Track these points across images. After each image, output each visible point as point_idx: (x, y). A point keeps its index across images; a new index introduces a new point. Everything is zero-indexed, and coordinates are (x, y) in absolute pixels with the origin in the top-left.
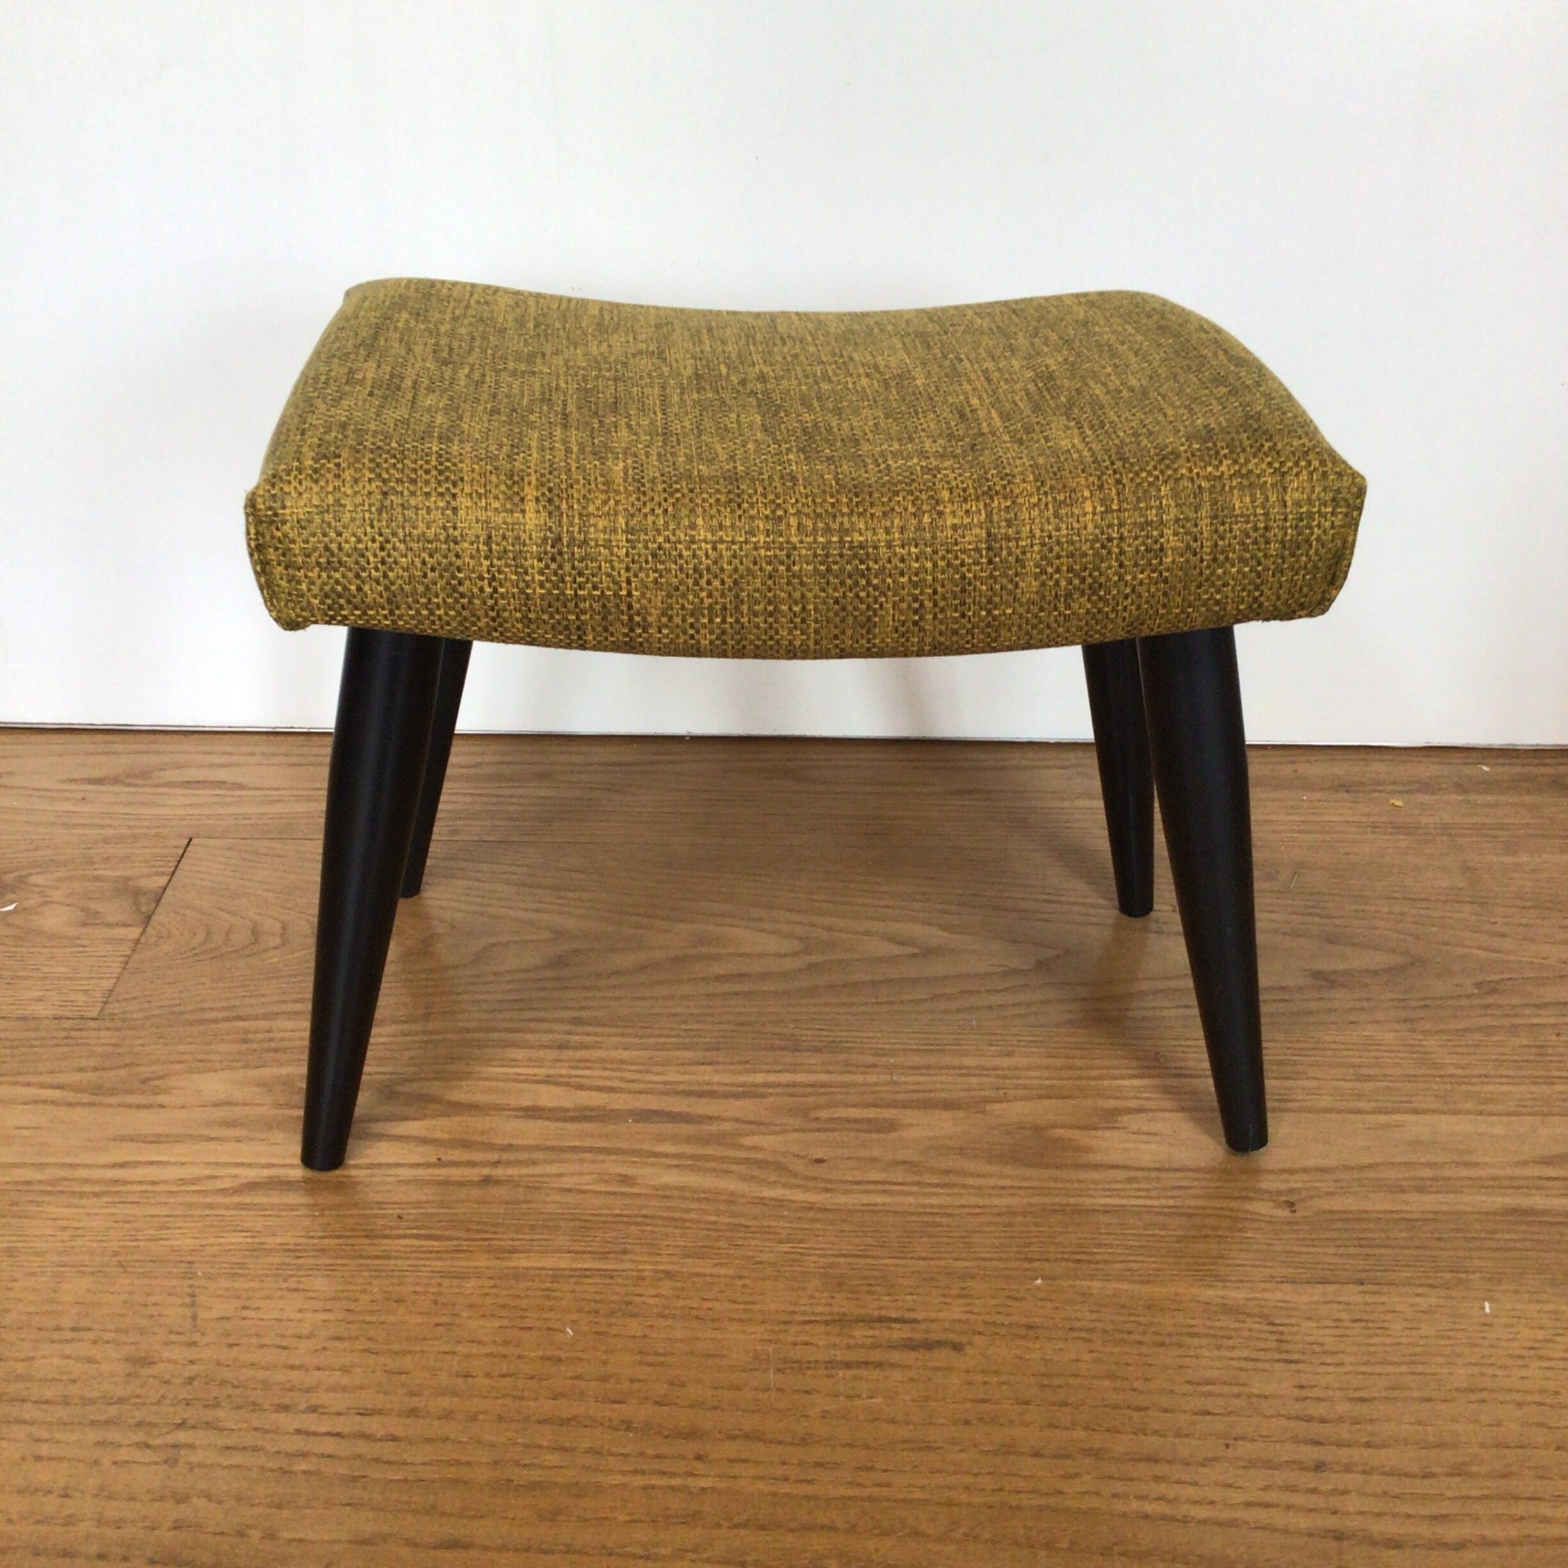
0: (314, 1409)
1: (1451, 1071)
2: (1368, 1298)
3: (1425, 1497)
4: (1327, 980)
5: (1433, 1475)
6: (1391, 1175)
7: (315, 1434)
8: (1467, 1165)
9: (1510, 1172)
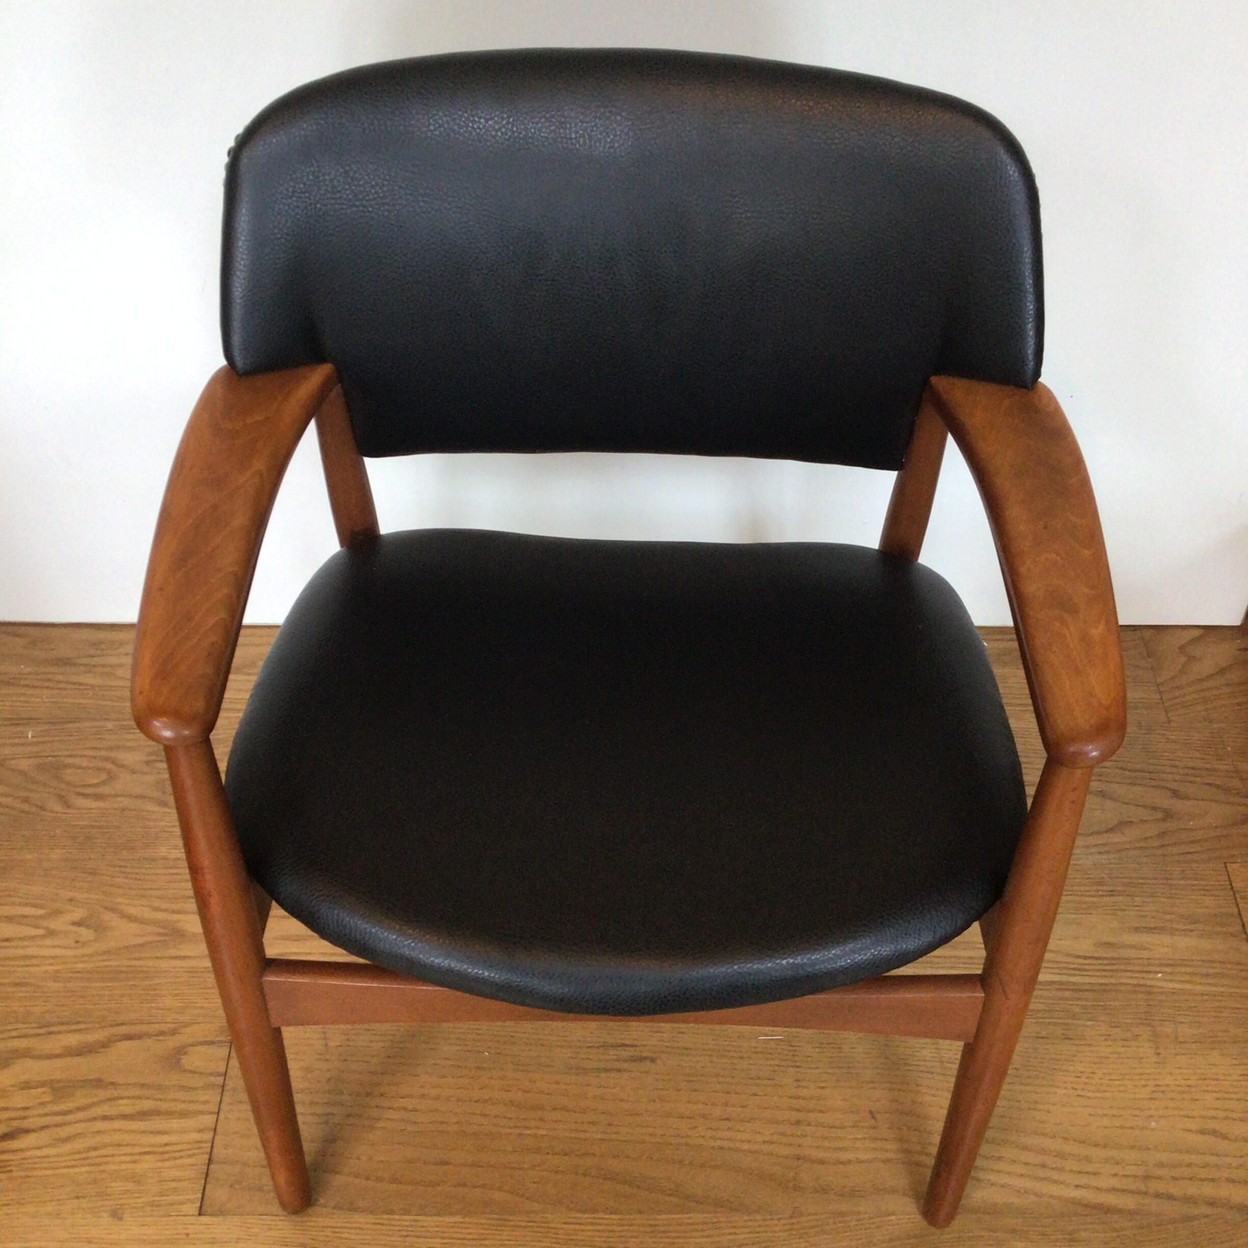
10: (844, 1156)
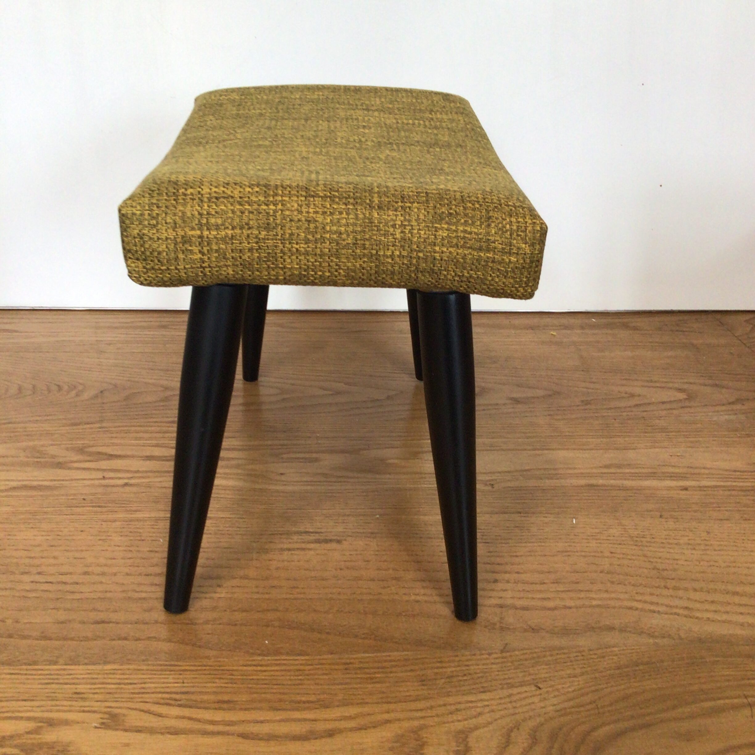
0: (39, 573)
1: (567, 434)
2: (523, 519)
3: (540, 591)
4: (517, 401)
5: (544, 583)
6: (538, 473)
7: (39, 582)
8: (570, 469)
9: (588, 471)
10: (551, 604)
